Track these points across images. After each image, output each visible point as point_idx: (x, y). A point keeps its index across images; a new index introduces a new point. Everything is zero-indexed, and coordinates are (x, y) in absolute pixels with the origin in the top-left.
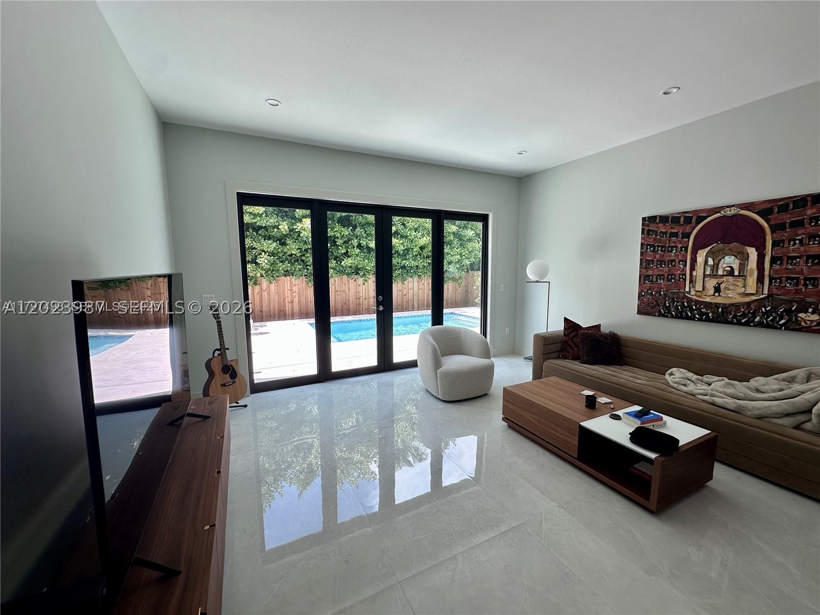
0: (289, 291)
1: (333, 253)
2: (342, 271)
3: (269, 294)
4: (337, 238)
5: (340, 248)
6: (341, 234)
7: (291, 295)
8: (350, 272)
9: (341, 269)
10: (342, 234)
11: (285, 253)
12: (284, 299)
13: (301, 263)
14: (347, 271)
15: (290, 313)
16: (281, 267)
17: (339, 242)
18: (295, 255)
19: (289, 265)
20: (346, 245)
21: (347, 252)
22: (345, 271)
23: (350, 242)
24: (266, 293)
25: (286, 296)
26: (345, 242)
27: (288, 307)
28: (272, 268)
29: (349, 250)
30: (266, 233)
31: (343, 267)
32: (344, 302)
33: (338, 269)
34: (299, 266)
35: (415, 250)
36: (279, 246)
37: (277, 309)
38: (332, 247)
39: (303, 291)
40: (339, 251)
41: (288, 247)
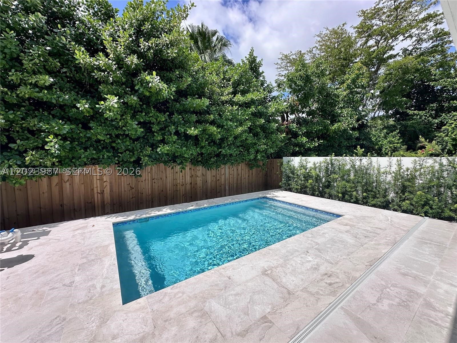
0: (98, 181)
1: (148, 140)
2: (159, 159)
3: (72, 184)
4: (153, 124)
5: (155, 134)
6: (157, 120)
7: (102, 185)
8: (166, 159)
9: (158, 156)
10: (158, 120)
11: (89, 138)
12: (93, 190)
13: (111, 150)
14: (163, 159)
15: (100, 202)
16: (84, 155)
17: (155, 128)
18: (104, 141)
19: (95, 152)
20: (163, 132)
21: (164, 139)
22: (162, 159)
23: (167, 129)
24: (68, 184)
25: (95, 186)
26: (161, 129)
27: (97, 198)
28: (70, 156)
29: (165, 137)
30: (63, 113)
31: (159, 154)
32: (161, 190)
33: (153, 156)
34: (107, 154)
35: (230, 139)
36: (81, 129)
37: (82, 200)
38: (148, 134)
39: (115, 180)
40: (155, 138)
41: (92, 131)
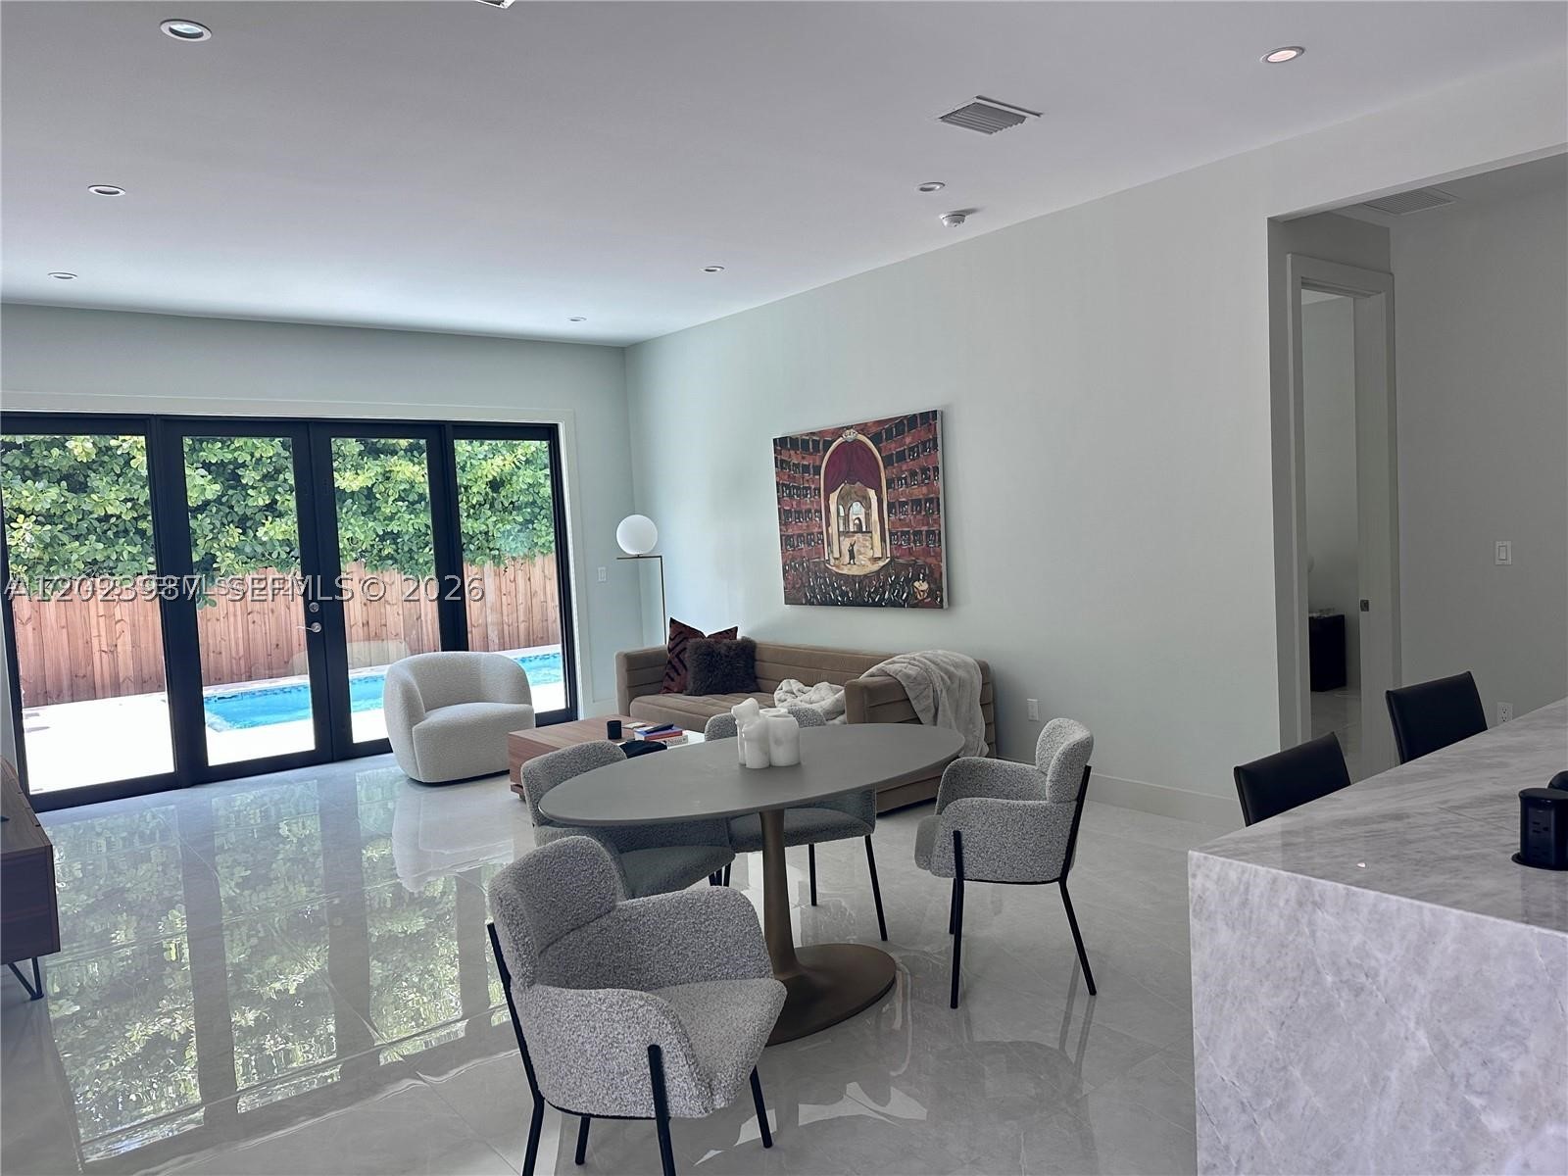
0: (102, 620)
1: (232, 507)
2: (263, 556)
3: (39, 629)
4: (244, 465)
5: (250, 492)
6: (252, 455)
7: (110, 630)
8: (284, 556)
9: (259, 549)
10: (257, 455)
11: (86, 514)
12: (88, 643)
13: (137, 539)
14: (275, 555)
15: (107, 680)
16: (78, 552)
17: (249, 477)
18: (119, 517)
19: (101, 546)
20: (271, 484)
21: (275, 502)
22: (270, 554)
23: (281, 476)
24: (29, 627)
25: (95, 633)
26: (266, 477)
27: (101, 665)
28: (46, 558)
29: (277, 497)
30: (27, 460)
31: (263, 544)
32: (274, 642)
33: (248, 549)
34: (129, 548)
35: (475, 489)
36: (67, 494)
37: (65, 672)
38: (230, 492)
39: (146, 617)
40: (250, 502)
41: (94, 496)
